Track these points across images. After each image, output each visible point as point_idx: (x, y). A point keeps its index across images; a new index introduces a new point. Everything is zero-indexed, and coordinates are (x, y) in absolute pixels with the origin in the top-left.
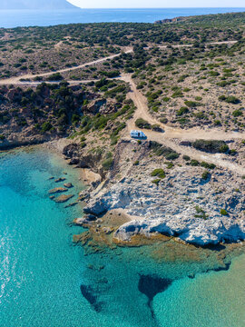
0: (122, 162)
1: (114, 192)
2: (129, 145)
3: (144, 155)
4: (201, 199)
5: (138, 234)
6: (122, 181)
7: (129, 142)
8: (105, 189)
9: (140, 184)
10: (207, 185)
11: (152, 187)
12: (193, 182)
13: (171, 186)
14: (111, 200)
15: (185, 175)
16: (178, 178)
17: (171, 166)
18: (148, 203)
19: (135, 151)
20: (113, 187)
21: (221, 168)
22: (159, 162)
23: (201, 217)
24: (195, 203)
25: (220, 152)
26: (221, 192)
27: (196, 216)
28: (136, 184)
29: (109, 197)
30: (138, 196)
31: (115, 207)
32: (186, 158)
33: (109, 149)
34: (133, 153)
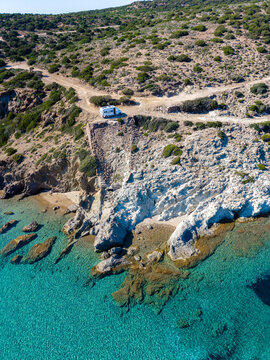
0: (110, 156)
1: (127, 200)
2: (108, 129)
3: (136, 136)
4: (235, 161)
5: (198, 238)
6: (131, 180)
7: (105, 125)
8: (107, 204)
9: (158, 173)
10: (229, 145)
11: (176, 170)
12: (216, 146)
13: (195, 160)
14: (128, 214)
15: (203, 142)
16: (197, 148)
17: (179, 138)
18: (183, 192)
19: (121, 135)
20: (121, 193)
21: (228, 124)
22: (161, 138)
23: (248, 181)
24: (232, 170)
25: (212, 109)
26: (245, 148)
27: (244, 183)
28: (153, 177)
29: (122, 211)
30: (163, 190)
31: (139, 221)
32: (189, 124)
33: (76, 146)
34: (120, 139)
